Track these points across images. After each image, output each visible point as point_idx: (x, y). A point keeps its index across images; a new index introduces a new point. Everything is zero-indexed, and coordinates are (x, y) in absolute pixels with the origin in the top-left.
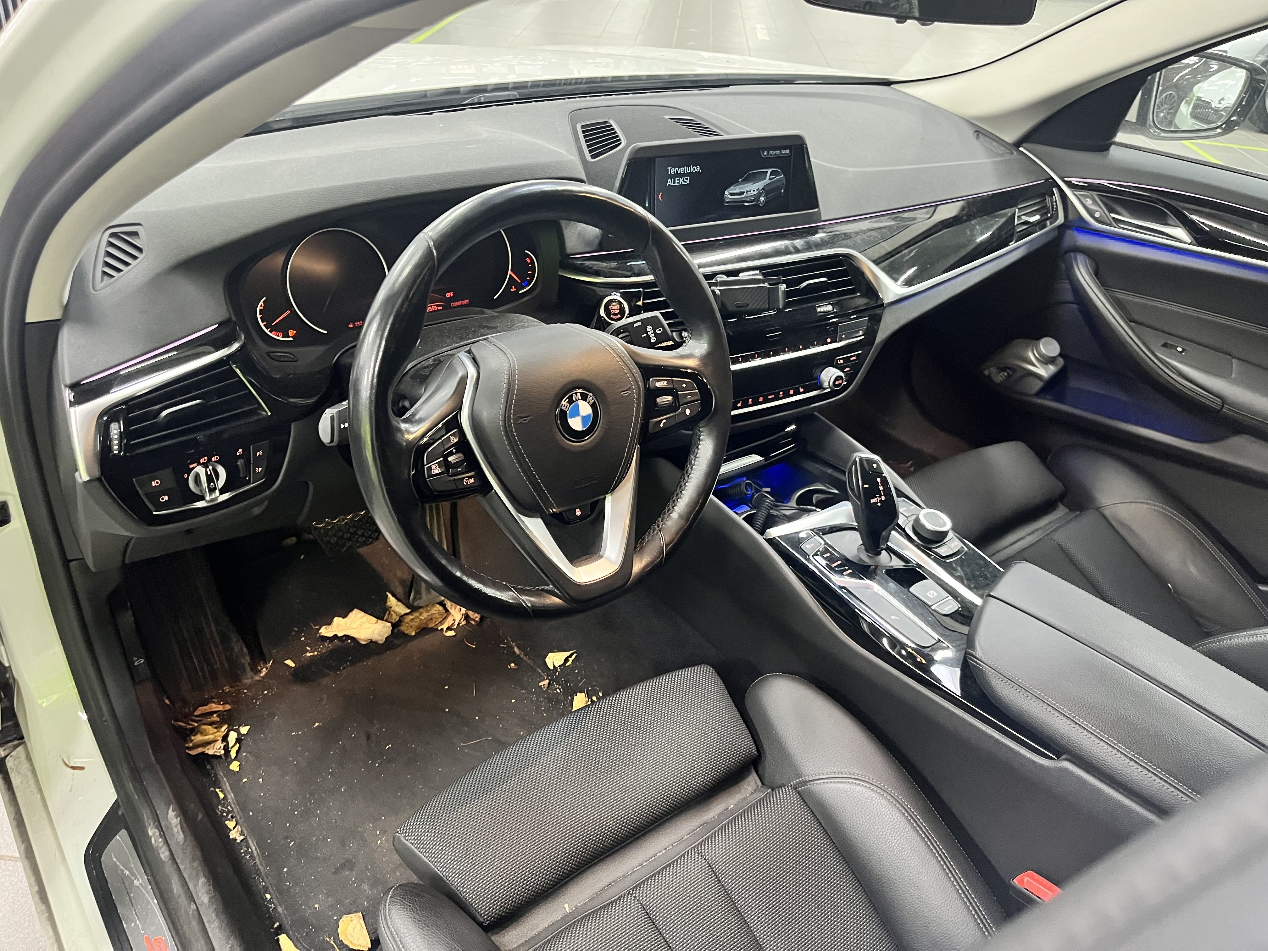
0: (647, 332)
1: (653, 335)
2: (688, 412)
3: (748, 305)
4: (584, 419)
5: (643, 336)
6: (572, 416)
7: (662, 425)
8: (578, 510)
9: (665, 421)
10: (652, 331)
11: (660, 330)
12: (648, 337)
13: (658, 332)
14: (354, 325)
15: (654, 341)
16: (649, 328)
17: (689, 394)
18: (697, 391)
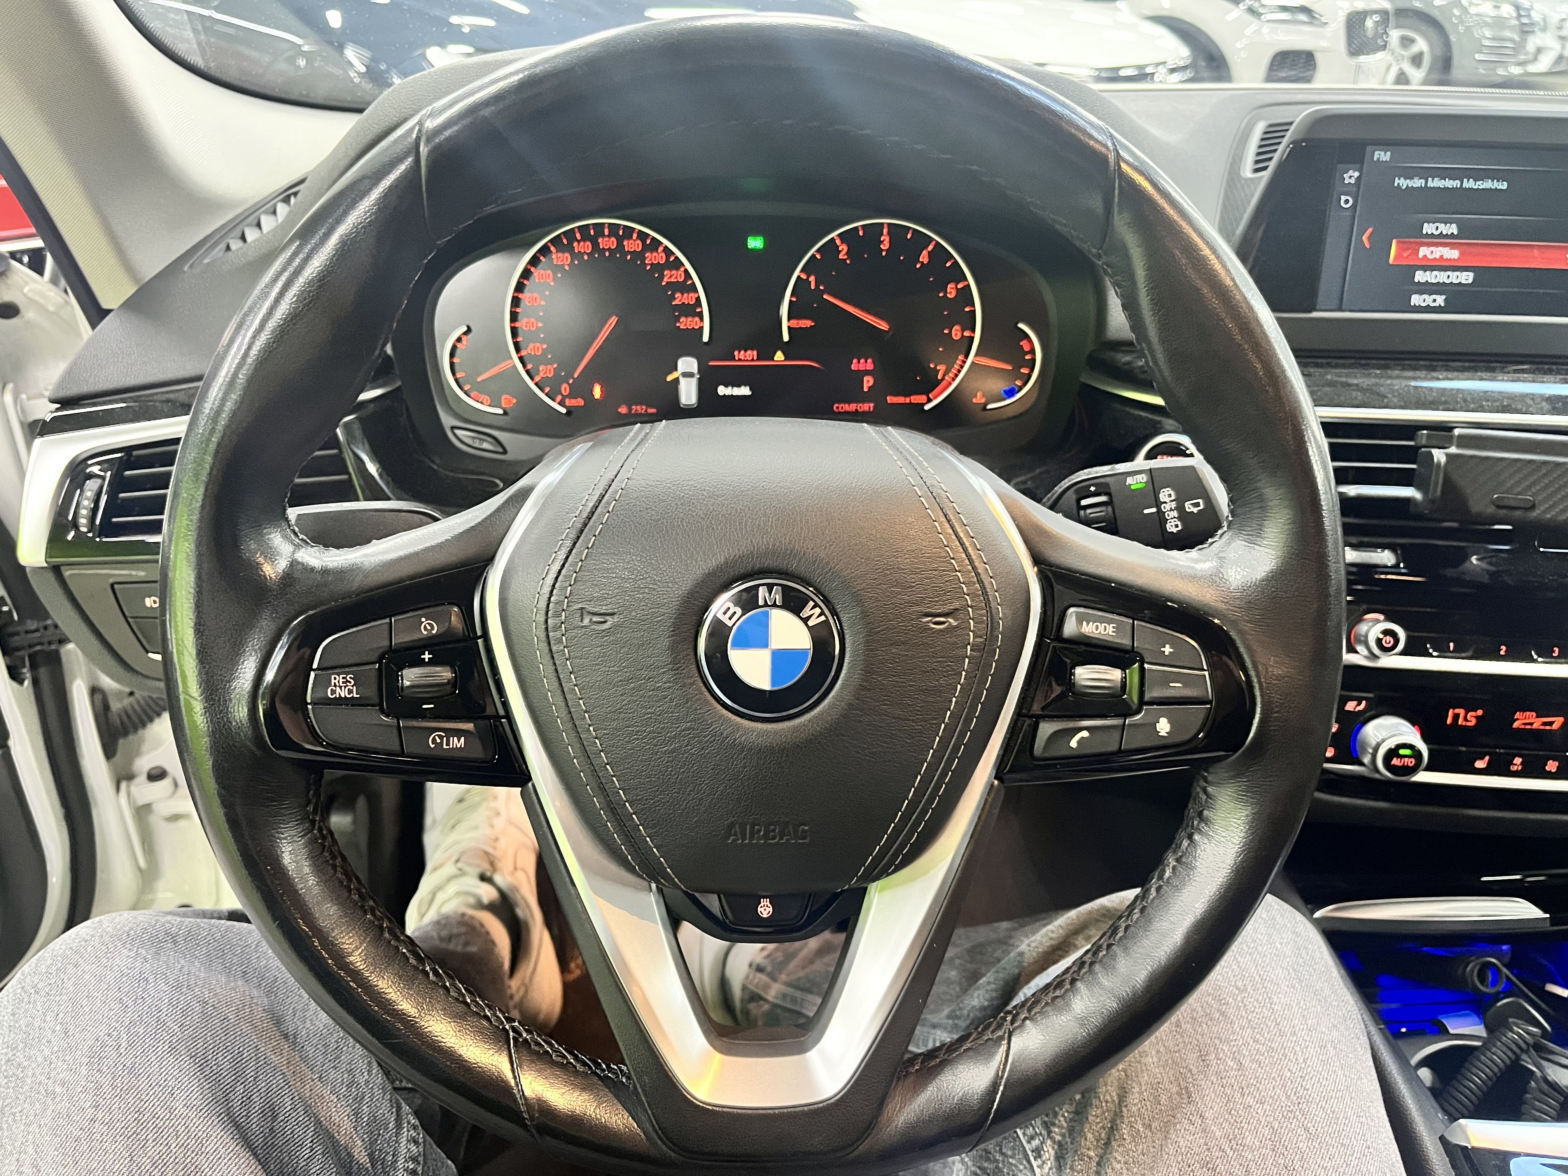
0: (1158, 504)
1: (1175, 514)
2: (1163, 727)
3: (1533, 507)
4: (781, 658)
5: (1146, 511)
6: (744, 643)
7: (1074, 744)
8: (765, 902)
9: (1085, 734)
10: (1173, 505)
11: (1197, 505)
12: (1161, 519)
13: (1189, 507)
14: (630, 409)
15: (1175, 530)
16: (1166, 495)
17: (1177, 678)
18: (1206, 673)
